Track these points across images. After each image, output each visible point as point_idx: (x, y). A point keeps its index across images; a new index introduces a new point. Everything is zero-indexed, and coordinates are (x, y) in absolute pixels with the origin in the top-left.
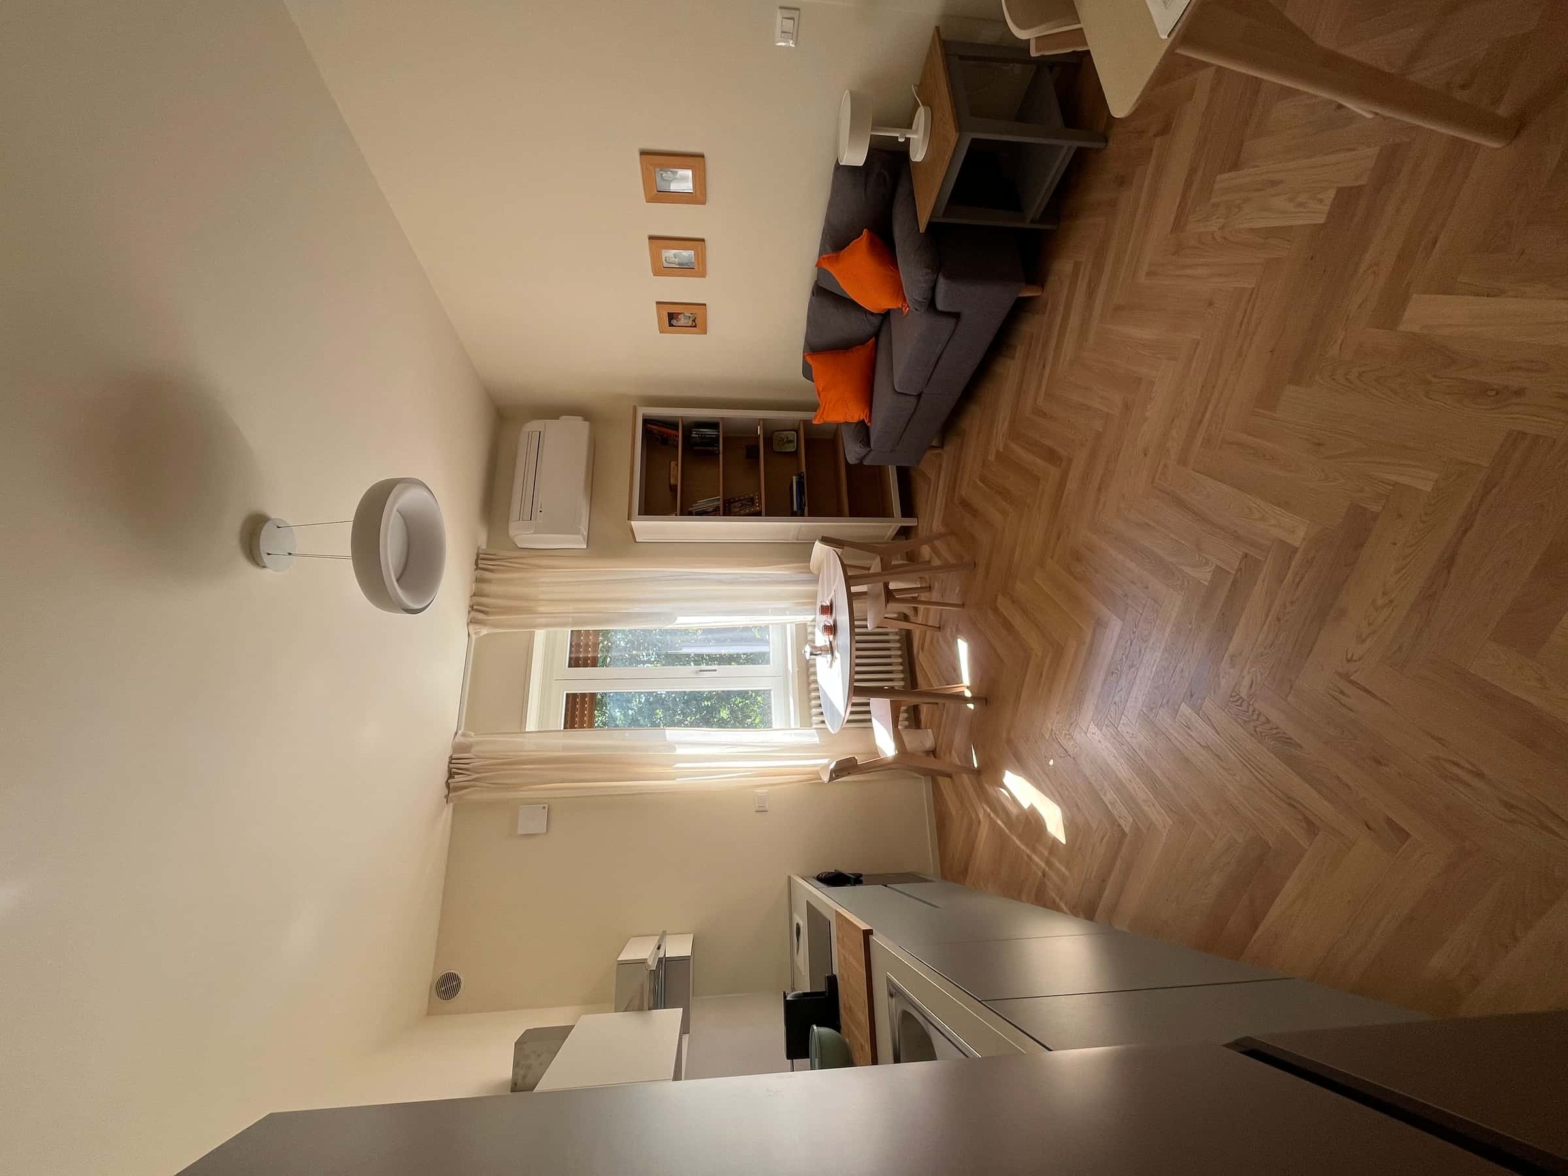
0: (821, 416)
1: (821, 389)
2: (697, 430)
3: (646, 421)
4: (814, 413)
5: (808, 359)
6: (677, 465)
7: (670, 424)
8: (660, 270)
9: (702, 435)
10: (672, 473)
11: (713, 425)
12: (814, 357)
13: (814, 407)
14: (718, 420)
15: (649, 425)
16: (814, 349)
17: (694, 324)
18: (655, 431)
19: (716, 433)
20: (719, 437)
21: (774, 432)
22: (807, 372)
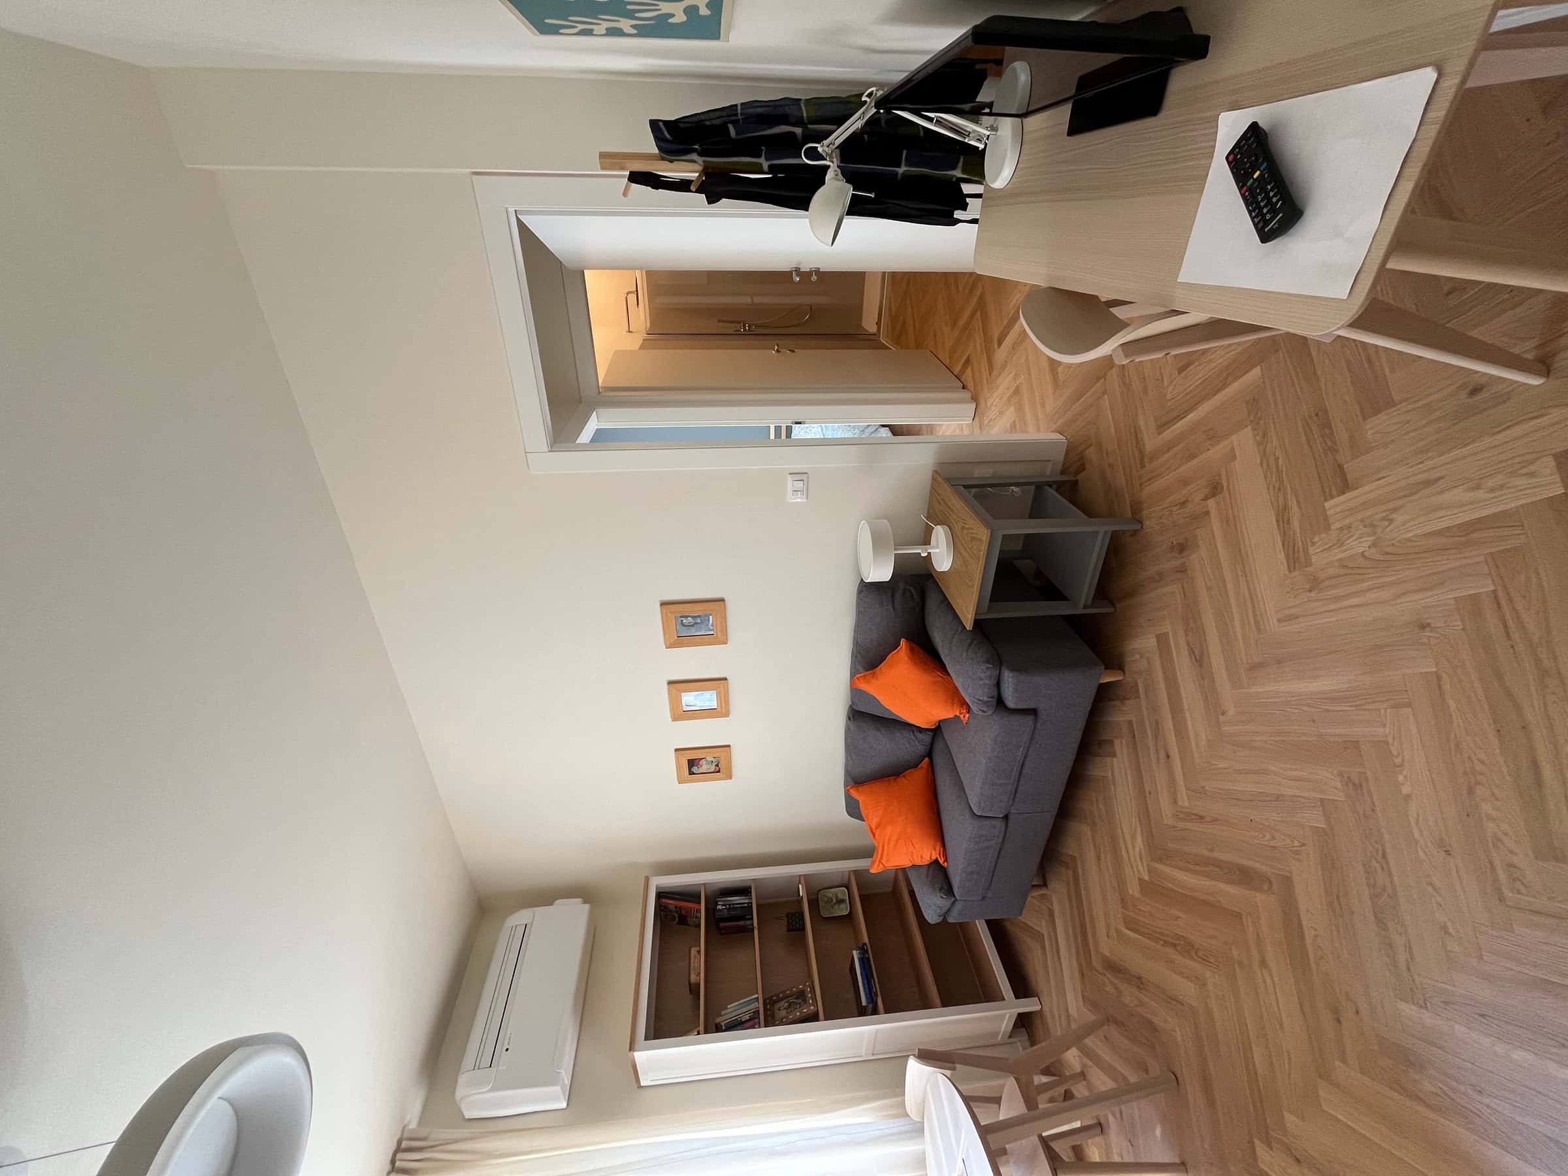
0: (880, 861)
1: (874, 827)
2: (724, 899)
3: (661, 895)
4: (871, 859)
5: (853, 793)
6: (699, 952)
7: (690, 895)
8: (680, 714)
9: (729, 905)
10: (692, 965)
11: (743, 890)
12: (860, 789)
13: (868, 853)
14: (748, 884)
15: (664, 900)
16: (856, 780)
17: (718, 768)
18: (672, 907)
19: (747, 901)
20: (752, 906)
21: (820, 891)
22: (853, 809)
